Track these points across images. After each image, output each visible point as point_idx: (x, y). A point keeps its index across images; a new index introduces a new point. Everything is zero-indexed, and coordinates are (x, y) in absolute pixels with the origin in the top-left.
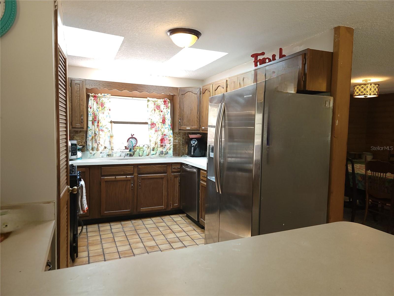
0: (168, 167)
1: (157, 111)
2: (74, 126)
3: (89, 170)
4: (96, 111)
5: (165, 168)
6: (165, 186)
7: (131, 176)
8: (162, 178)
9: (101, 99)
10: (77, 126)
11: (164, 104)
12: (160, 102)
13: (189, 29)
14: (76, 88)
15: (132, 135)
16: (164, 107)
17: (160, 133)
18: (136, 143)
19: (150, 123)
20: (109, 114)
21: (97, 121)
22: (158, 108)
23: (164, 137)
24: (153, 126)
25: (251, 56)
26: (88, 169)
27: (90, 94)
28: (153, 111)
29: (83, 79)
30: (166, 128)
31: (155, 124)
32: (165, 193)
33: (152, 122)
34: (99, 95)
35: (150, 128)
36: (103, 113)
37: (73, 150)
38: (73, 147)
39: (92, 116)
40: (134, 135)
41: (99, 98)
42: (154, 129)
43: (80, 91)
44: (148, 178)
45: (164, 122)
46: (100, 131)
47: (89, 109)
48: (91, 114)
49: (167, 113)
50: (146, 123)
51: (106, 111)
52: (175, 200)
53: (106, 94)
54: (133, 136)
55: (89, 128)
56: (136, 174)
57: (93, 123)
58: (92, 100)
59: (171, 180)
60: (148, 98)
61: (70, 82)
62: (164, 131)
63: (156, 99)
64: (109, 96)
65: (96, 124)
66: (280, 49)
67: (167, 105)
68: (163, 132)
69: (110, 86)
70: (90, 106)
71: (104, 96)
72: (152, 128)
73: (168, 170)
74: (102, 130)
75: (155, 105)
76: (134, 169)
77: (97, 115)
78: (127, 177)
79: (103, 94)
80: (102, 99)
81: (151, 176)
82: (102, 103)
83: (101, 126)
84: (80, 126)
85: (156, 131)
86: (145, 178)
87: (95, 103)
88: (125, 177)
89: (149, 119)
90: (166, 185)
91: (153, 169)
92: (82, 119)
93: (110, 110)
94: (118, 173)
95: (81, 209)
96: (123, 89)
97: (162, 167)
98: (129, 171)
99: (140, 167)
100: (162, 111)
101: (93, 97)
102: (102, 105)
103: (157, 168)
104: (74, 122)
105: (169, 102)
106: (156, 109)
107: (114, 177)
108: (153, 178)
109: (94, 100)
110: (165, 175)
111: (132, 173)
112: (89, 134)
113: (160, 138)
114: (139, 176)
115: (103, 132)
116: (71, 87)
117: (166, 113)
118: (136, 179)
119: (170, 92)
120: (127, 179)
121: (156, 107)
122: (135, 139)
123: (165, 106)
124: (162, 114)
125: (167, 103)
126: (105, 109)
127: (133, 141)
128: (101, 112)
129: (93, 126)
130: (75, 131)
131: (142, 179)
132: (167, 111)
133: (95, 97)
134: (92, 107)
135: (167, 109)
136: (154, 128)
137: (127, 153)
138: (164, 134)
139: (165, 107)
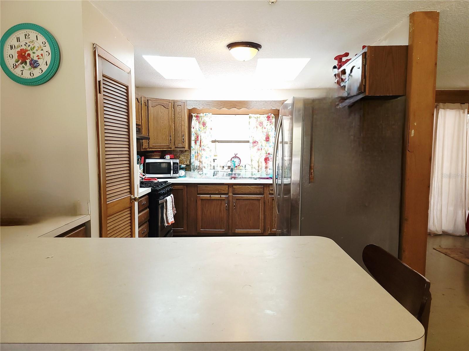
0: (265, 188)
1: (260, 128)
2: (176, 146)
3: (186, 188)
4: (198, 131)
5: (261, 190)
6: (261, 209)
7: (225, 196)
8: (258, 200)
9: (202, 118)
10: (179, 146)
11: (268, 120)
12: (263, 118)
13: (243, 42)
14: (178, 109)
15: (236, 154)
16: (267, 124)
17: (263, 152)
18: (239, 162)
19: (251, 141)
20: (210, 133)
21: (199, 140)
22: (260, 125)
23: (268, 156)
24: (255, 144)
25: (335, 58)
26: (185, 186)
27: (193, 114)
28: (255, 128)
29: (184, 100)
30: (271, 147)
31: (258, 142)
32: (261, 216)
33: (254, 140)
34: (202, 115)
35: (252, 146)
36: (205, 132)
37: (175, 169)
38: (175, 166)
39: (194, 136)
40: (237, 154)
41: (201, 118)
42: (256, 148)
43: (182, 112)
44: (243, 199)
45: (267, 139)
46: (202, 150)
47: (192, 129)
48: (193, 134)
49: (272, 130)
50: (248, 142)
51: (208, 130)
52: (273, 224)
53: (207, 114)
54: (237, 156)
55: (192, 147)
56: (230, 194)
57: (195, 143)
58: (195, 120)
59: (268, 202)
60: (250, 115)
61: (173, 104)
62: (268, 149)
63: (258, 115)
64: (210, 115)
65: (198, 143)
66: (363, 46)
67: (271, 121)
68: (266, 151)
69: (209, 105)
70: (193, 126)
71: (206, 115)
72: (254, 146)
73: (265, 191)
74: (204, 150)
75: (257, 122)
76: (228, 189)
77: (200, 134)
78: (222, 196)
79: (205, 114)
80: (204, 119)
81: (246, 197)
82: (203, 122)
83: (203, 146)
84: (181, 146)
85: (258, 150)
86: (240, 198)
87: (197, 122)
88: (220, 196)
89: (250, 137)
90: (263, 207)
91: (249, 190)
92: (183, 139)
93: (211, 129)
94: (212, 192)
95: (165, 221)
96: (222, 107)
97: (257, 188)
98: (224, 190)
99: (234, 187)
100: (265, 128)
101: (196, 117)
102: (204, 124)
103: (252, 189)
104: (176, 142)
105: (273, 117)
106: (259, 126)
107: (209, 196)
108: (248, 199)
109: (197, 120)
110: (261, 197)
111: (226, 192)
112: (192, 153)
113: (264, 157)
114: (233, 196)
115: (205, 151)
116: (174, 108)
117: (270, 130)
118: (231, 199)
119: (271, 107)
120: (222, 198)
121: (258, 124)
122: (238, 159)
123: (269, 122)
124: (265, 130)
125: (271, 118)
126: (207, 128)
127: (236, 160)
128: (203, 131)
129: (196, 145)
130: (180, 150)
131: (237, 199)
132: (271, 127)
133: (197, 117)
134: (194, 127)
135: (272, 125)
136: (257, 146)
137: (228, 172)
138: (268, 153)
139: (269, 124)
